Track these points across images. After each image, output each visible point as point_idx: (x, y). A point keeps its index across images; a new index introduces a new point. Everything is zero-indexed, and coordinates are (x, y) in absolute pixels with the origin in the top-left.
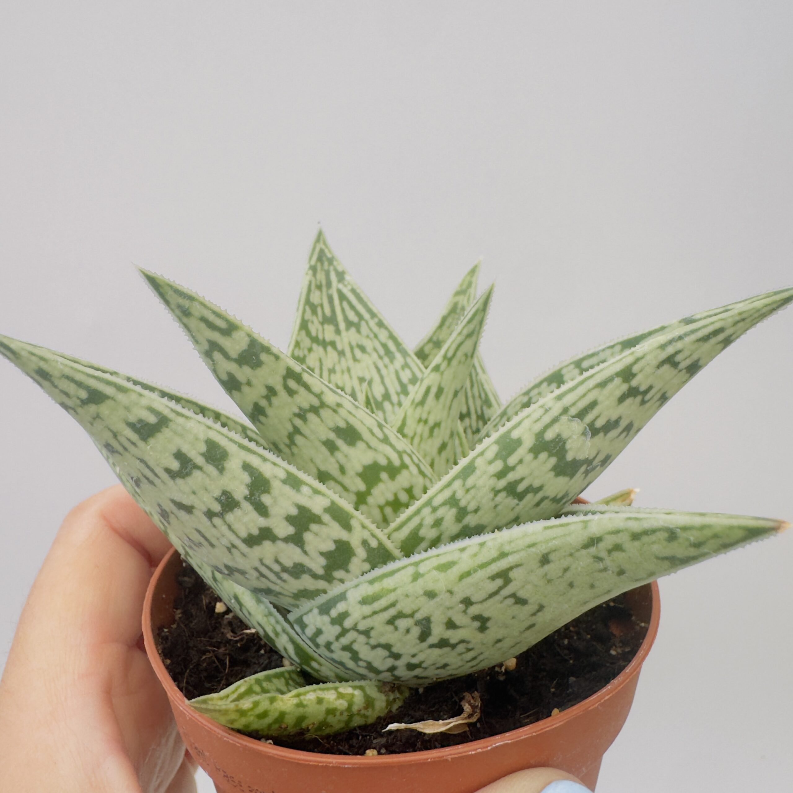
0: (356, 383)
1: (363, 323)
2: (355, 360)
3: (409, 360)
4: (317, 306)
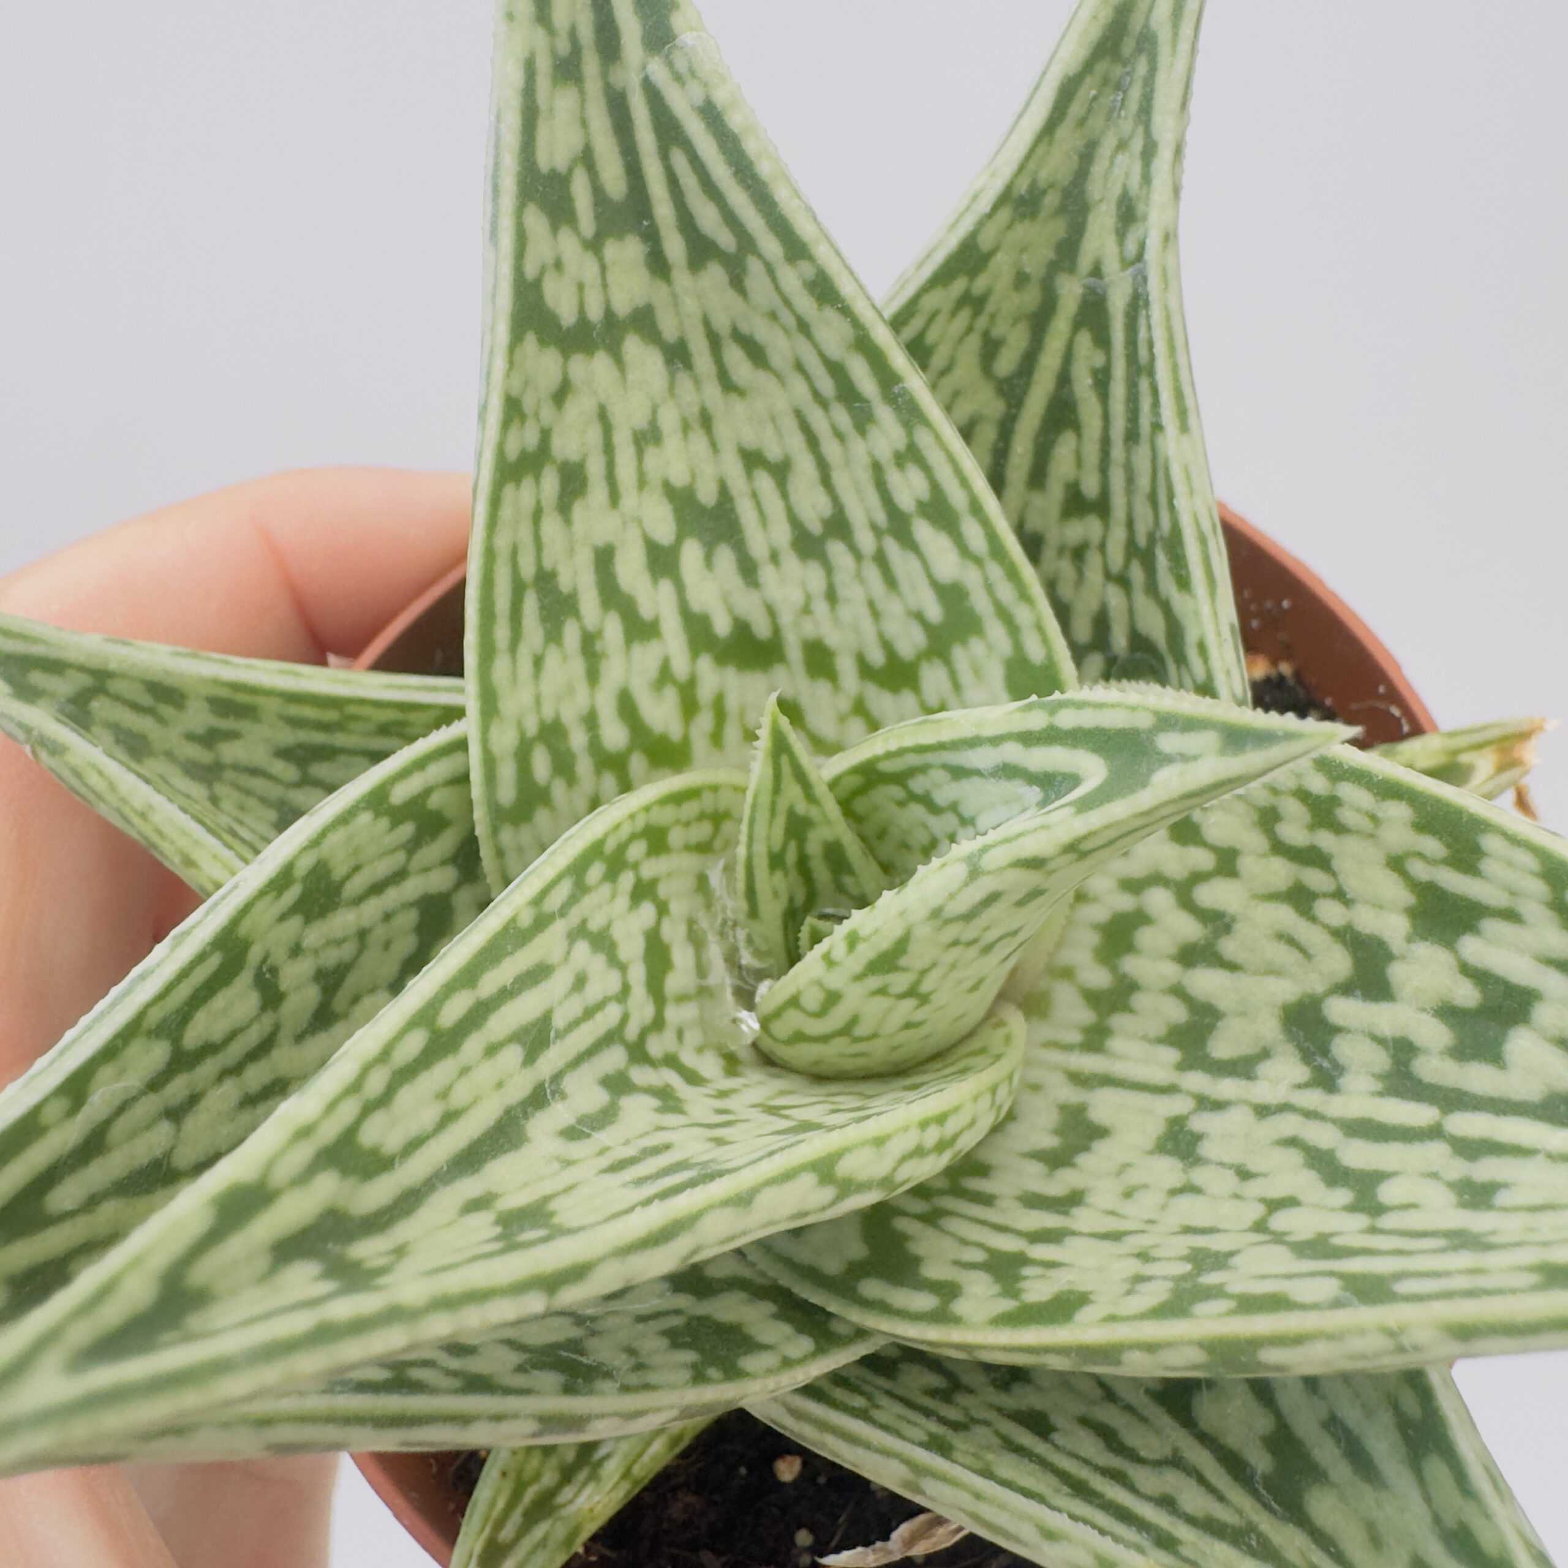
0: (733, 469)
1: (754, 265)
2: (727, 384)
3: (923, 438)
4: (570, 170)
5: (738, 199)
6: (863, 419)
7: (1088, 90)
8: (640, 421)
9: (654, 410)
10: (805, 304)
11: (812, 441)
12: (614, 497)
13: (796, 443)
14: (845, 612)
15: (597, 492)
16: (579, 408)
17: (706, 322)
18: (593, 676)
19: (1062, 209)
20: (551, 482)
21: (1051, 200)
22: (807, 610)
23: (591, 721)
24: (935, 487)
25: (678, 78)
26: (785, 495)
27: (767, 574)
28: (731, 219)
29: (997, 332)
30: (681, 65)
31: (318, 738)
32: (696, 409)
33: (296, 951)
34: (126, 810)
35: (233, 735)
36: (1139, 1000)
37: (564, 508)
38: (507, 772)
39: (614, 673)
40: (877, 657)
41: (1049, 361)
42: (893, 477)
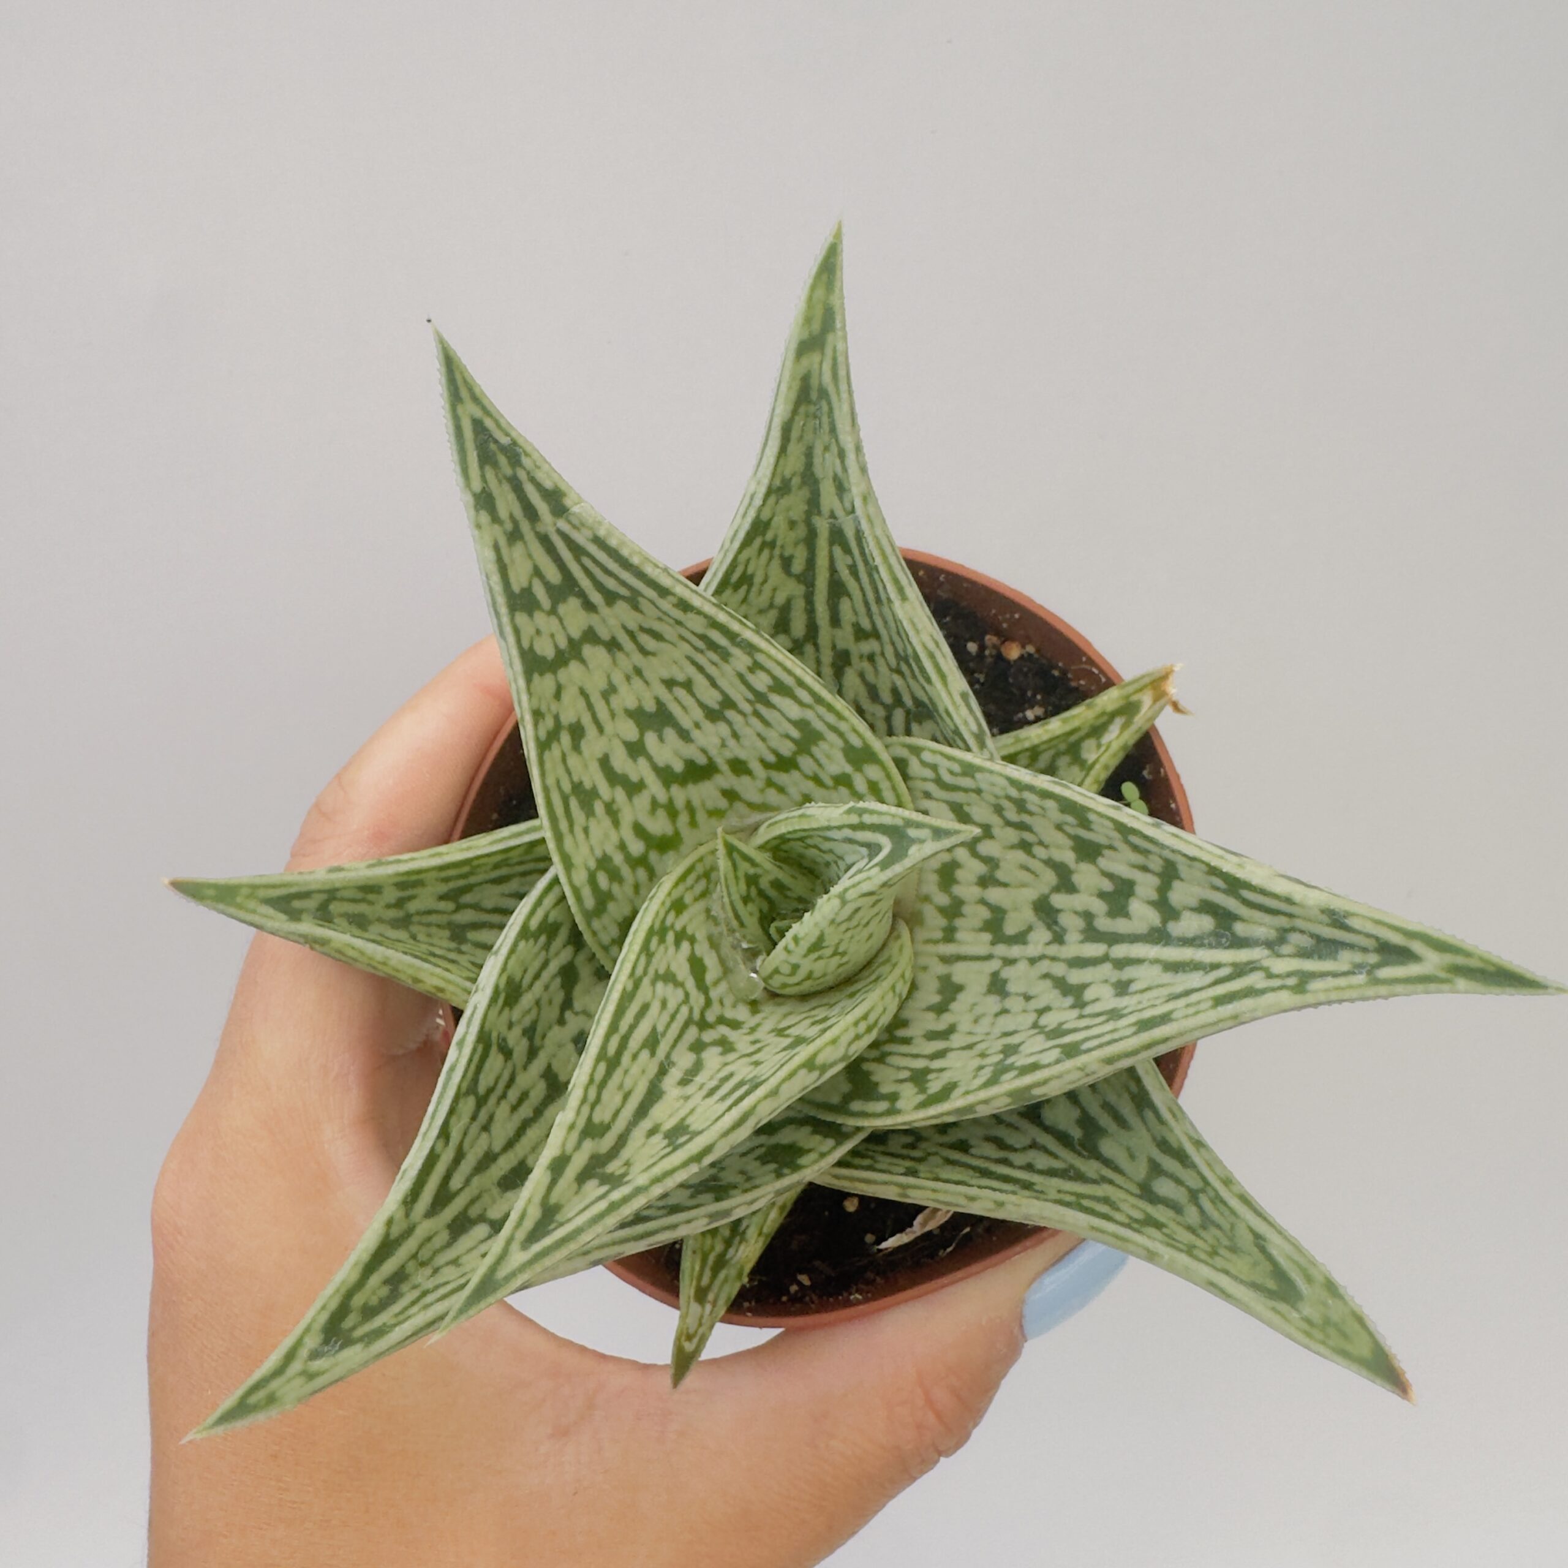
0: (661, 690)
1: (643, 601)
2: (645, 652)
4: (530, 583)
5: (626, 576)
6: (725, 656)
7: (799, 422)
8: (603, 685)
9: (609, 677)
10: (677, 614)
11: (701, 669)
12: (601, 729)
13: (692, 671)
14: (745, 742)
15: (591, 730)
16: (570, 695)
17: (624, 628)
18: (616, 823)
19: (804, 483)
20: (565, 738)
21: (796, 481)
22: (724, 745)
23: (622, 846)
24: (774, 678)
25: (574, 527)
26: (693, 695)
27: (695, 734)
28: (624, 584)
29: (787, 554)
30: (576, 522)
31: (461, 883)
32: (630, 667)
33: (510, 1025)
34: (375, 964)
35: (411, 898)
36: (966, 909)
37: (576, 748)
38: (587, 893)
39: (627, 818)
40: (771, 758)
41: (822, 561)
42: (750, 678)
